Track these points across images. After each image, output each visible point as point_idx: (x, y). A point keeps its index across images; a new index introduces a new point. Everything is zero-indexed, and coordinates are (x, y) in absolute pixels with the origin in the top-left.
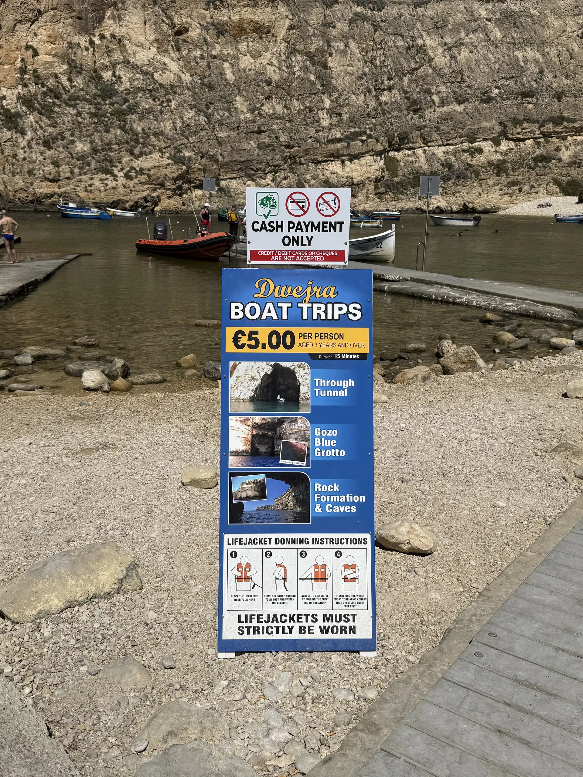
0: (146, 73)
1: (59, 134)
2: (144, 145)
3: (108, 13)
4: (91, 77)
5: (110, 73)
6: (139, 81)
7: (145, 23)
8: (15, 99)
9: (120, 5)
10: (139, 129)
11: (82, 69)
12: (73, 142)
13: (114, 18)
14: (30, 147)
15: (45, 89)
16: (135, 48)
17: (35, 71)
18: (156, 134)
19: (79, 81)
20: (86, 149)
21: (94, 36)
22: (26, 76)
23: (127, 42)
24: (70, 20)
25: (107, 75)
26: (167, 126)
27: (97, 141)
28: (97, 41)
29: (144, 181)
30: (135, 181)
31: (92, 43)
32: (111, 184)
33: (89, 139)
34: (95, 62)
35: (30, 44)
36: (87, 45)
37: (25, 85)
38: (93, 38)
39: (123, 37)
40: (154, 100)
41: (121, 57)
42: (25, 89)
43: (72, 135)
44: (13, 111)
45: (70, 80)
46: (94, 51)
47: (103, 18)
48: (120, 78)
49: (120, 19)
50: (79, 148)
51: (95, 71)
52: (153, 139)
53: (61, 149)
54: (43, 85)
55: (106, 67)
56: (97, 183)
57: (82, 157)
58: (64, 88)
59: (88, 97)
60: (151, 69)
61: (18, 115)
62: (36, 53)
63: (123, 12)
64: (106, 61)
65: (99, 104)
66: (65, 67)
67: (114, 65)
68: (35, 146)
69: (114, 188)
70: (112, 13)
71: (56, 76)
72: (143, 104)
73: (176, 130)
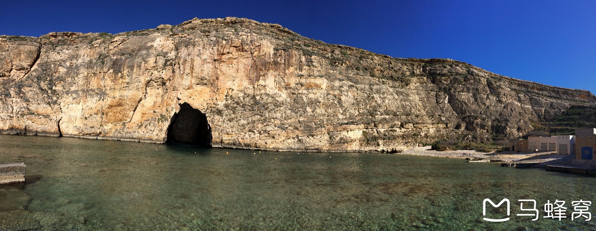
0: (273, 97)
1: (235, 117)
2: (269, 122)
3: (261, 78)
4: (252, 98)
5: (259, 97)
6: (270, 100)
7: (275, 81)
8: (222, 105)
9: (266, 76)
10: (267, 116)
11: (249, 95)
12: (240, 120)
13: (263, 80)
14: (224, 122)
15: (234, 102)
16: (270, 90)
17: (231, 96)
18: (273, 118)
19: (247, 99)
20: (244, 122)
21: (255, 85)
22: (228, 98)
23: (267, 87)
24: (247, 80)
25: (258, 98)
26: (278, 115)
27: (250, 120)
28: (256, 86)
29: (267, 135)
30: (262, 135)
31: (254, 87)
32: (253, 136)
33: (246, 119)
34: (254, 93)
35: (231, 88)
36: (252, 88)
37: (227, 101)
38: (255, 86)
39: (266, 86)
40: (275, 106)
41: (264, 92)
42: (227, 102)
43: (240, 117)
44: (220, 110)
45: (244, 99)
46: (254, 90)
47: (259, 80)
48: (263, 98)
49: (265, 80)
50: (242, 122)
51: (254, 96)
52: (273, 120)
53: (235, 122)
54: (233, 101)
55: (258, 95)
56: (247, 136)
57: (243, 126)
58: (241, 101)
59: (249, 104)
60: (275, 96)
61: (222, 110)
62: (233, 90)
63: (266, 78)
64: (258, 93)
65: (253, 107)
66: (243, 94)
67: (261, 95)
68: (225, 121)
69: (253, 138)
70: (263, 78)
71: (239, 97)
72: (270, 108)
73: (282, 117)
